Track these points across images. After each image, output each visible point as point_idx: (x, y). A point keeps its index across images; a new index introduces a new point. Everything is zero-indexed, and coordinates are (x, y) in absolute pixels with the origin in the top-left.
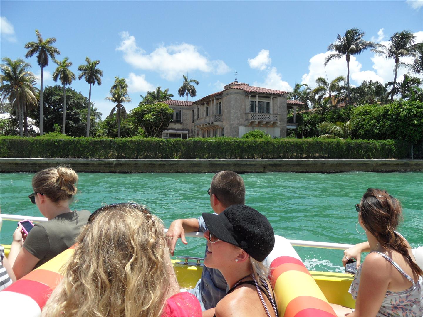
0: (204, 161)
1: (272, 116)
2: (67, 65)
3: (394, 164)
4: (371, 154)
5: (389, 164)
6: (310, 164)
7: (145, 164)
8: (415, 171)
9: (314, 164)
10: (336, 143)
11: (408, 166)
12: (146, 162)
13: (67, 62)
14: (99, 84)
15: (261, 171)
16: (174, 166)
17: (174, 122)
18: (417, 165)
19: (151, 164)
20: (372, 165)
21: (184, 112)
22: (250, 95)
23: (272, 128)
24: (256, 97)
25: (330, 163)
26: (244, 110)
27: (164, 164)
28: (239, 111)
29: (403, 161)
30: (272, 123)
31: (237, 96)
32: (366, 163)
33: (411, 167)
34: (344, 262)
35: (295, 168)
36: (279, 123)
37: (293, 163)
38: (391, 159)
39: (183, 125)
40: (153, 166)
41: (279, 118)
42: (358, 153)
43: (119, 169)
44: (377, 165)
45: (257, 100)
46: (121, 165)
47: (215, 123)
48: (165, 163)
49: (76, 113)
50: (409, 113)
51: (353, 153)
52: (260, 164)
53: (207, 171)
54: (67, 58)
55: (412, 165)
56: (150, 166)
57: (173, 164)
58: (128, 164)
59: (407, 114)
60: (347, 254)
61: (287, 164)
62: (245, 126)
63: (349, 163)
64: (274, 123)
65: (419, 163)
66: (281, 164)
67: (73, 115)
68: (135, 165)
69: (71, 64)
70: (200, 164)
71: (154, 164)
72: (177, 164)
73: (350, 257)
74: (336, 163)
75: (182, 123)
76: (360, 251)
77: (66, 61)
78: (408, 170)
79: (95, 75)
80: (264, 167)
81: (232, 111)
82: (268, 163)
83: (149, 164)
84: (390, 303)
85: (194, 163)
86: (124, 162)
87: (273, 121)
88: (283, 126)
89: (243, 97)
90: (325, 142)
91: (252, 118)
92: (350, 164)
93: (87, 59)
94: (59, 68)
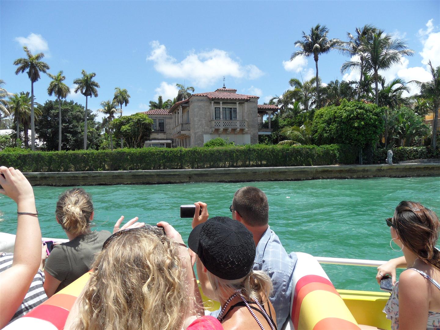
0: (126, 172)
1: (238, 122)
2: (61, 80)
3: (337, 171)
4: (311, 161)
5: (331, 171)
6: (239, 173)
7: (68, 177)
8: (363, 178)
9: (245, 173)
10: (270, 150)
11: (354, 173)
12: (68, 175)
13: (61, 77)
14: (96, 95)
15: (186, 181)
16: (97, 178)
17: (157, 132)
18: (364, 171)
19: (74, 177)
20: (312, 172)
21: (167, 121)
22: (213, 102)
23: (242, 135)
24: (220, 103)
25: (261, 172)
26: (209, 117)
27: (87, 177)
28: (204, 119)
29: (347, 167)
30: (238, 129)
31: (201, 104)
32: (304, 170)
33: (358, 173)
34: (378, 278)
35: (223, 178)
36: (247, 129)
37: (220, 172)
38: (334, 165)
39: (167, 135)
40: (76, 178)
41: (246, 124)
42: (296, 159)
43: (44, 182)
44: (317, 172)
45: (221, 106)
46: (45, 178)
47: (182, 132)
48: (87, 175)
49: (74, 126)
50: (350, 115)
51: (290, 159)
52: (184, 174)
53: (130, 183)
54: (61, 72)
55: (358, 171)
56: (73, 178)
57: (95, 176)
58: (52, 177)
59: (348, 116)
60: (381, 270)
61: (214, 173)
62: (211, 134)
63: (283, 170)
64: (242, 130)
65: (366, 169)
66: (207, 174)
67: (72, 128)
68: (59, 178)
69: (64, 78)
70: (122, 175)
71: (77, 177)
72: (99, 176)
73: (385, 273)
74: (269, 170)
75: (165, 133)
76: (395, 266)
77: (60, 75)
78: (354, 177)
79: (91, 88)
80: (190, 177)
81: (195, 119)
82: (192, 173)
83: (72, 177)
84: (433, 324)
85: (116, 174)
86: (47, 176)
87: (240, 128)
88: (254, 132)
89: (208, 104)
90: (258, 149)
91: (216, 126)
92: (286, 172)
93: (83, 71)
94: (53, 82)
